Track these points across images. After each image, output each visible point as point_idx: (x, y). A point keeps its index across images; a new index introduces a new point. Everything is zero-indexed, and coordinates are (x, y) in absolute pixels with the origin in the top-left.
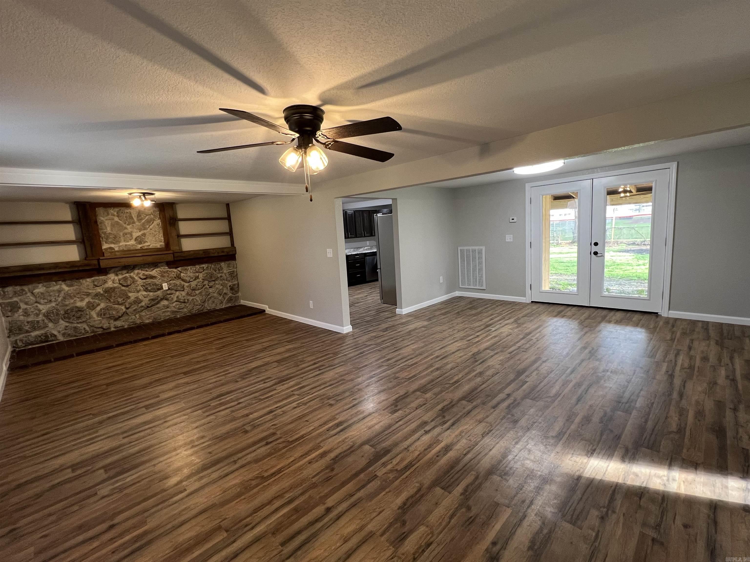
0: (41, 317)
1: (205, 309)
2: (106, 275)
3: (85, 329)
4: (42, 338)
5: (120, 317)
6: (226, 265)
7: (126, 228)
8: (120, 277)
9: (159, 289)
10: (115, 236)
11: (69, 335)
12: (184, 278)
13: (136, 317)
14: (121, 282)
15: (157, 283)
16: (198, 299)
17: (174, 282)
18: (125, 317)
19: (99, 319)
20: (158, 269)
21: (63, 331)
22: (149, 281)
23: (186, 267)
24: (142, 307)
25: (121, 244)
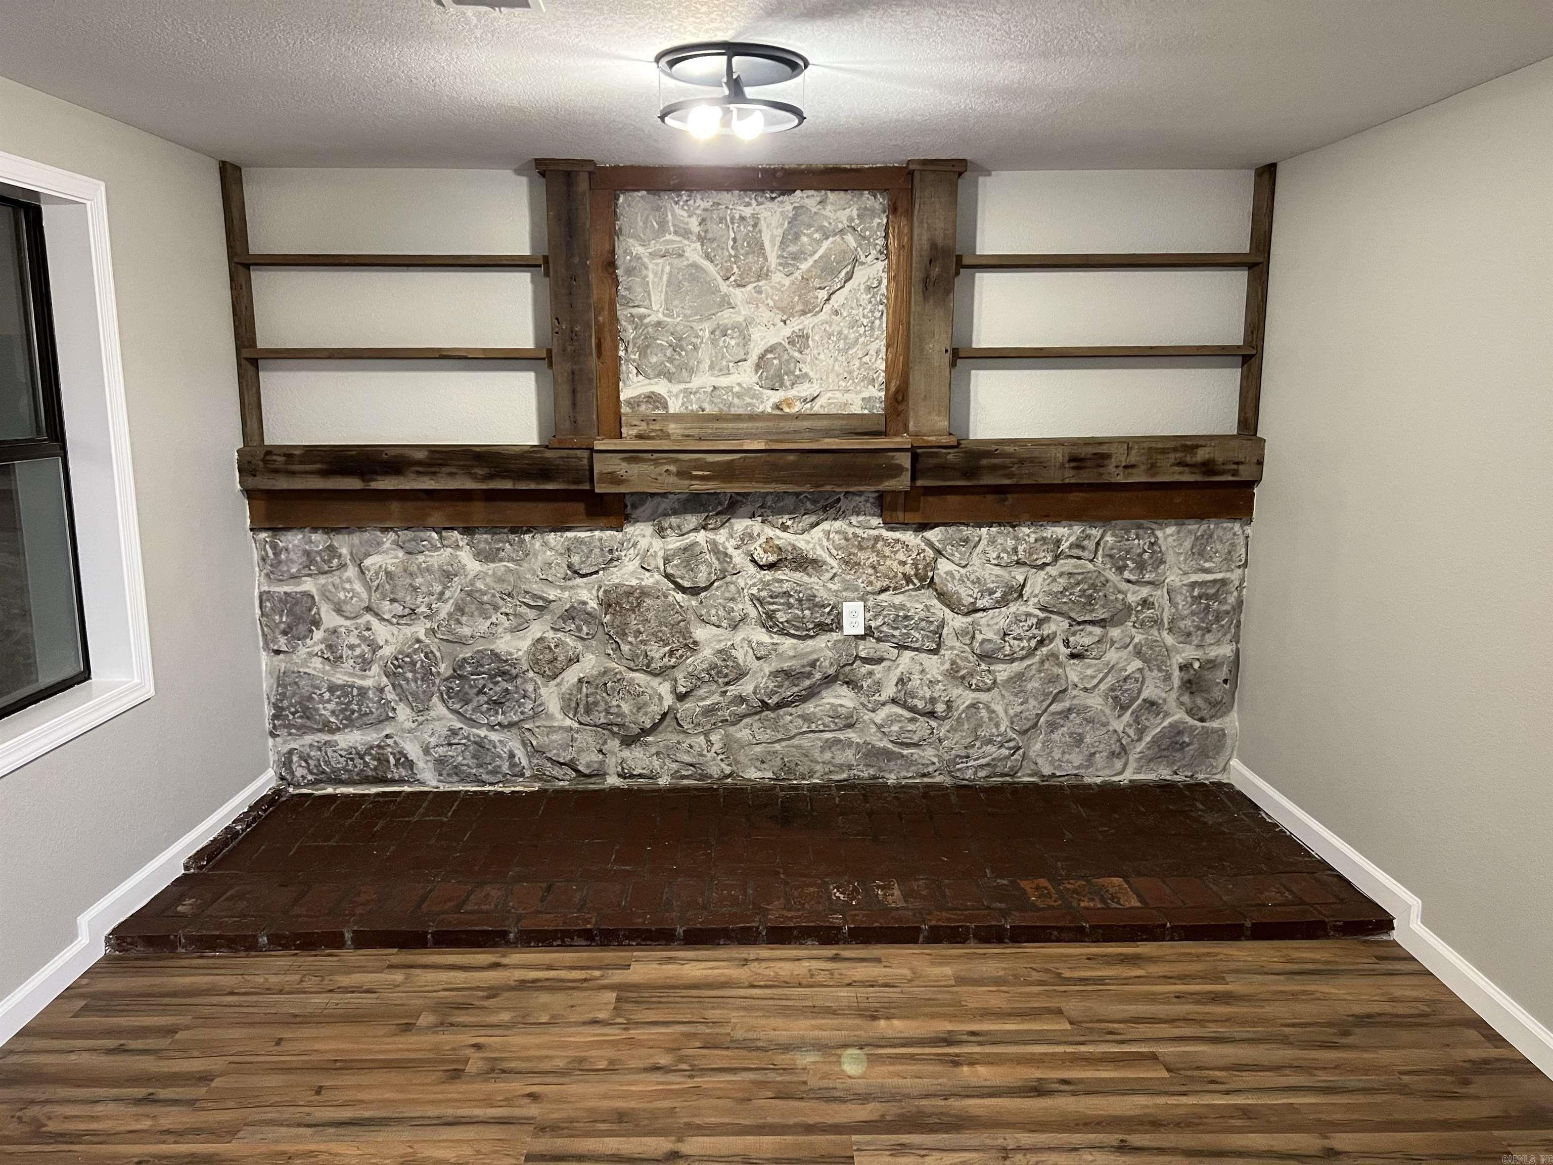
0: (374, 678)
1: (1028, 768)
2: (619, 529)
3: (512, 755)
4: (366, 764)
5: (645, 732)
6: (1188, 544)
7: (726, 303)
8: (674, 543)
9: (822, 628)
10: (680, 339)
11: (457, 771)
12: (950, 587)
13: (710, 743)
14: (670, 570)
15: (822, 594)
16: (999, 708)
17: (898, 600)
18: (667, 737)
19: (568, 722)
20: (838, 524)
21: (441, 750)
22: (788, 577)
23: (966, 531)
24: (741, 699)
25: (696, 382)
